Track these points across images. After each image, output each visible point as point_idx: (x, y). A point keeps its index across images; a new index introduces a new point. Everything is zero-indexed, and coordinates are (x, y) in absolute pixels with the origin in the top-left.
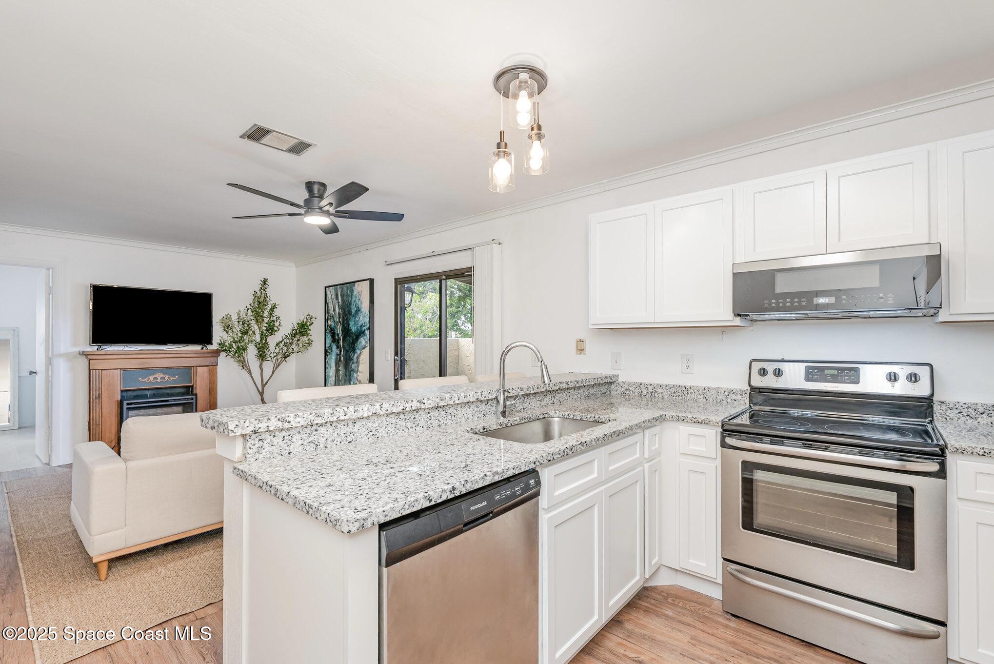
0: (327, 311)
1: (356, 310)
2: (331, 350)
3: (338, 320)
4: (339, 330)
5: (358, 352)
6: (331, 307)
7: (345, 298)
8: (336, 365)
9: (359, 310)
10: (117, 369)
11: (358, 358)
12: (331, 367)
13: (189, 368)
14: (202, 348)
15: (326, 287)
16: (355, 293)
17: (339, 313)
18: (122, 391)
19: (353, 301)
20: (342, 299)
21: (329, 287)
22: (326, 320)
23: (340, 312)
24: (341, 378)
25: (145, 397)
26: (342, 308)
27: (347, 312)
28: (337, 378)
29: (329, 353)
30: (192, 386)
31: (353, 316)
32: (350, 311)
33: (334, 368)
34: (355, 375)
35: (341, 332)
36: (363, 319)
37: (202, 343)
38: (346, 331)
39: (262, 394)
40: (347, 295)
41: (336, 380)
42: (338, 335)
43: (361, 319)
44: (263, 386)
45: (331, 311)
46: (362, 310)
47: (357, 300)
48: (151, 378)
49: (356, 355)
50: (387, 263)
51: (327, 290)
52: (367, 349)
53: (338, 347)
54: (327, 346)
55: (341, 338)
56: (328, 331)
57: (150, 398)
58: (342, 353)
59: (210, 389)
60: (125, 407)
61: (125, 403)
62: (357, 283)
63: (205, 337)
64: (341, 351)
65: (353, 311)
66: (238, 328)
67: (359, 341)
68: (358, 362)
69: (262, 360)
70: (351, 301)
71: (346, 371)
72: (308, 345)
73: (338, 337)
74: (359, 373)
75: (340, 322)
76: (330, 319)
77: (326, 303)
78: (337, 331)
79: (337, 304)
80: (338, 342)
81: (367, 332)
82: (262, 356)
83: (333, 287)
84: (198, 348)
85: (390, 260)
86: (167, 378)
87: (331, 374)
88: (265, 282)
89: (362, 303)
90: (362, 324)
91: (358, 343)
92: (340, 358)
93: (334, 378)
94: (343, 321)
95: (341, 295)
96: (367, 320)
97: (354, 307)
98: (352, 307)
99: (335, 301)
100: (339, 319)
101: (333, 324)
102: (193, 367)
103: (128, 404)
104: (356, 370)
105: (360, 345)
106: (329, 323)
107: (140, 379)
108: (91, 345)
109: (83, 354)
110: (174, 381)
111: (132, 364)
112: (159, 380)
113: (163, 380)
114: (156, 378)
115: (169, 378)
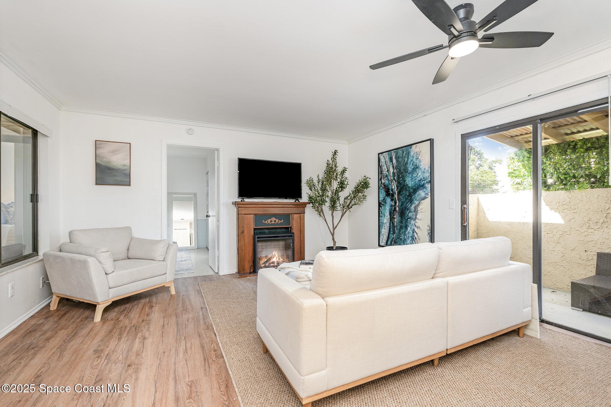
0: (380, 171)
1: (414, 168)
2: (385, 202)
3: (392, 178)
4: (394, 186)
5: (417, 203)
6: (385, 169)
7: (400, 160)
8: (390, 214)
9: (417, 168)
10: (252, 214)
11: (416, 208)
12: (385, 216)
13: (288, 215)
14: (295, 201)
15: (379, 154)
16: (412, 154)
17: (394, 173)
18: (255, 229)
19: (409, 161)
20: (397, 161)
21: (382, 153)
22: (380, 179)
23: (395, 171)
24: (396, 225)
25: (265, 233)
26: (396, 168)
27: (402, 171)
28: (391, 224)
29: (383, 205)
30: (291, 227)
31: (410, 173)
32: (406, 170)
33: (389, 217)
34: (413, 222)
35: (396, 188)
36: (423, 174)
37: (296, 198)
38: (402, 187)
39: (333, 235)
40: (402, 157)
41: (390, 227)
42: (392, 190)
43: (419, 174)
44: (334, 229)
45: (385, 172)
46: (421, 167)
47: (414, 160)
48: (269, 220)
49: (413, 206)
50: (455, 121)
51: (380, 156)
52: (429, 199)
53: (392, 200)
54: (380, 199)
55: (396, 192)
56: (381, 188)
57: (268, 234)
58: (397, 204)
59: (301, 229)
60: (257, 239)
61: (257, 236)
62: (414, 146)
63: (297, 194)
64: (396, 203)
65: (410, 169)
66: (319, 187)
67: (417, 193)
68: (416, 211)
69: (333, 210)
70: (407, 161)
71: (401, 219)
72: (363, 199)
73: (393, 192)
74: (417, 221)
75: (394, 179)
76: (384, 178)
77: (380, 167)
78: (392, 186)
79: (391, 166)
80: (393, 195)
81: (428, 186)
82: (333, 207)
83: (387, 153)
84: (293, 201)
85: (458, 117)
86: (277, 220)
87: (385, 221)
88: (335, 153)
89: (420, 161)
90: (421, 179)
91: (416, 195)
92: (395, 208)
93: (388, 224)
94: (398, 178)
95: (396, 158)
96: (427, 175)
97: (411, 165)
98: (408, 166)
99: (389, 163)
100: (394, 177)
101: (387, 182)
102: (291, 214)
103: (258, 238)
104: (415, 217)
105: (419, 196)
106: (383, 181)
107: (263, 221)
108: (238, 198)
109: (235, 203)
110: (281, 224)
111: (260, 211)
112: (273, 223)
113: (275, 223)
114: (271, 221)
115: (278, 221)
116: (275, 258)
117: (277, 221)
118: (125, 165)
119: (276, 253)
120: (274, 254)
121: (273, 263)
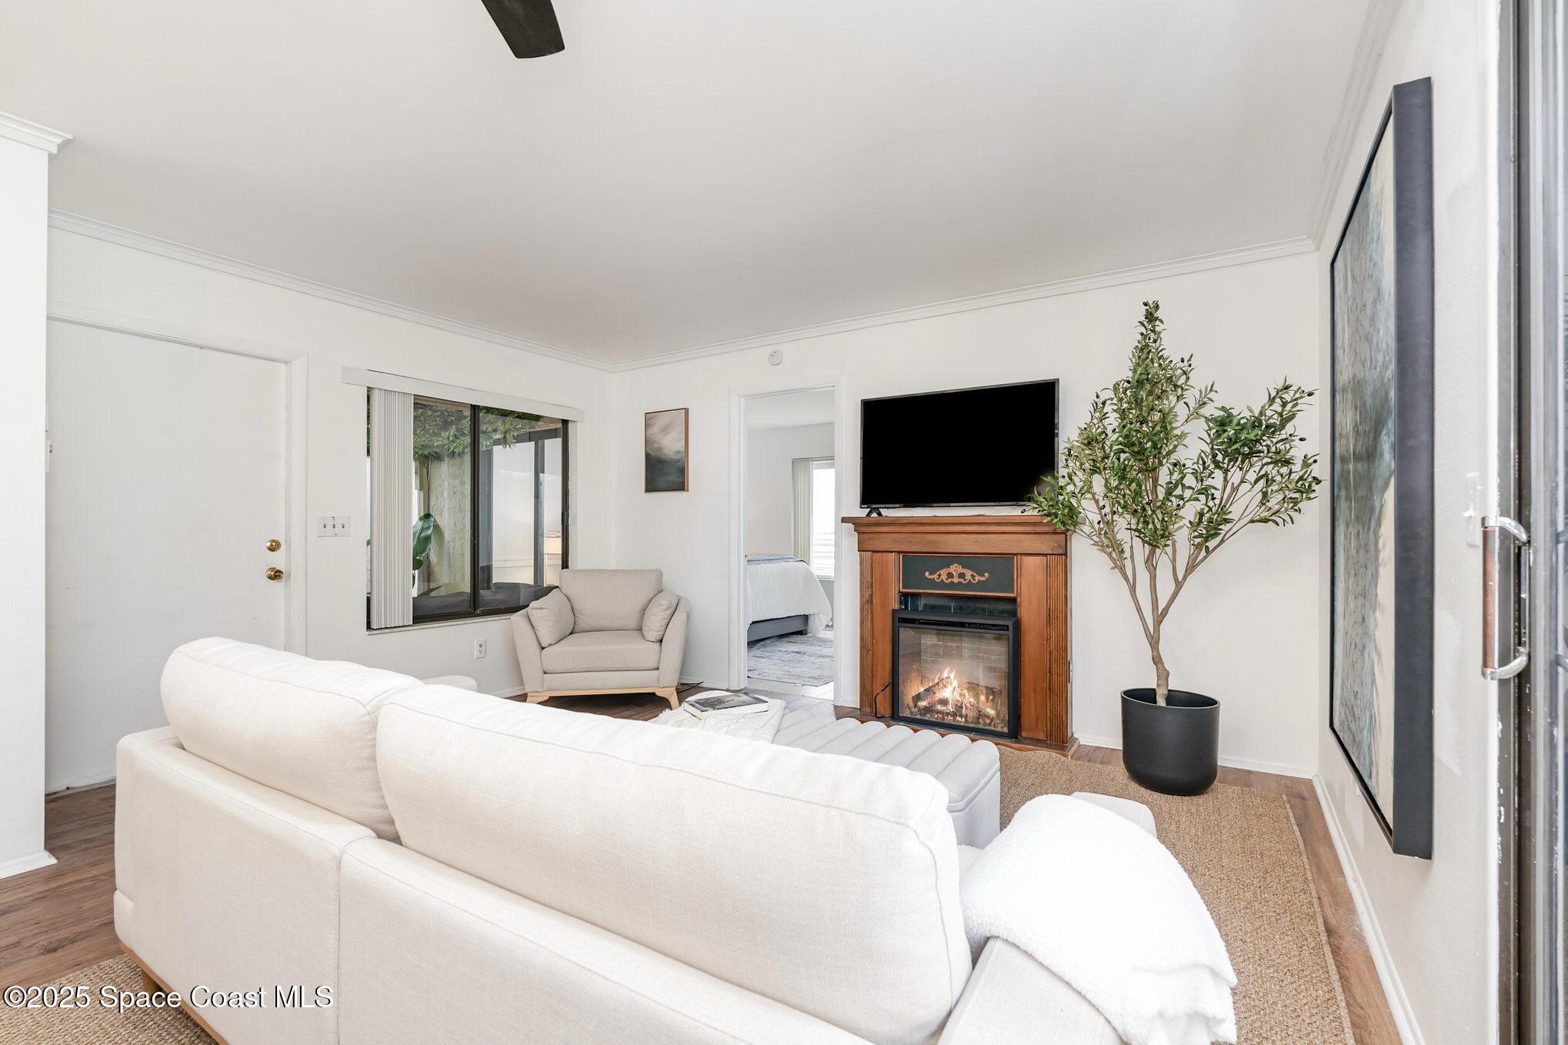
5: (1378, 504)
10: (892, 552)
11: (1376, 536)
13: (1008, 558)
15: (1332, 264)
18: (901, 595)
21: (1336, 255)
30: (1014, 599)
33: (1344, 584)
39: (1154, 641)
44: (1159, 618)
48: (944, 573)
51: (1335, 275)
59: (1049, 610)
60: (897, 624)
61: (897, 616)
62: (1373, 170)
64: (1350, 509)
83: (1342, 248)
86: (968, 574)
89: (1382, 253)
91: (1378, 459)
102: (1016, 554)
103: (901, 620)
105: (1381, 468)
107: (927, 574)
108: (861, 508)
109: (856, 522)
110: (981, 585)
111: (915, 545)
112: (956, 580)
113: (962, 580)
114: (950, 575)
115: (972, 576)
116: (949, 689)
117: (968, 577)
118: (678, 452)
119: (952, 676)
120: (945, 674)
121: (944, 702)
